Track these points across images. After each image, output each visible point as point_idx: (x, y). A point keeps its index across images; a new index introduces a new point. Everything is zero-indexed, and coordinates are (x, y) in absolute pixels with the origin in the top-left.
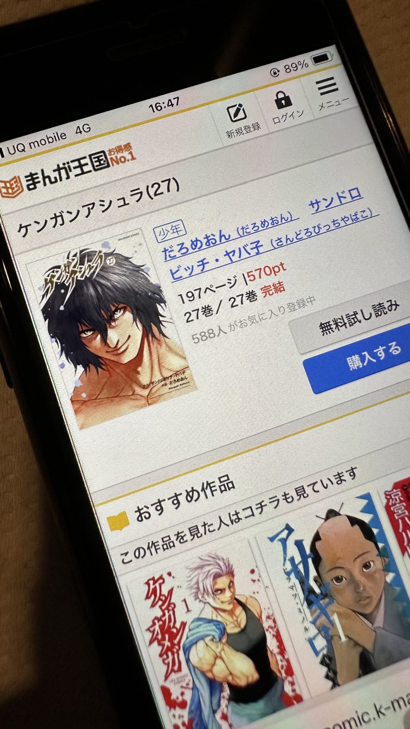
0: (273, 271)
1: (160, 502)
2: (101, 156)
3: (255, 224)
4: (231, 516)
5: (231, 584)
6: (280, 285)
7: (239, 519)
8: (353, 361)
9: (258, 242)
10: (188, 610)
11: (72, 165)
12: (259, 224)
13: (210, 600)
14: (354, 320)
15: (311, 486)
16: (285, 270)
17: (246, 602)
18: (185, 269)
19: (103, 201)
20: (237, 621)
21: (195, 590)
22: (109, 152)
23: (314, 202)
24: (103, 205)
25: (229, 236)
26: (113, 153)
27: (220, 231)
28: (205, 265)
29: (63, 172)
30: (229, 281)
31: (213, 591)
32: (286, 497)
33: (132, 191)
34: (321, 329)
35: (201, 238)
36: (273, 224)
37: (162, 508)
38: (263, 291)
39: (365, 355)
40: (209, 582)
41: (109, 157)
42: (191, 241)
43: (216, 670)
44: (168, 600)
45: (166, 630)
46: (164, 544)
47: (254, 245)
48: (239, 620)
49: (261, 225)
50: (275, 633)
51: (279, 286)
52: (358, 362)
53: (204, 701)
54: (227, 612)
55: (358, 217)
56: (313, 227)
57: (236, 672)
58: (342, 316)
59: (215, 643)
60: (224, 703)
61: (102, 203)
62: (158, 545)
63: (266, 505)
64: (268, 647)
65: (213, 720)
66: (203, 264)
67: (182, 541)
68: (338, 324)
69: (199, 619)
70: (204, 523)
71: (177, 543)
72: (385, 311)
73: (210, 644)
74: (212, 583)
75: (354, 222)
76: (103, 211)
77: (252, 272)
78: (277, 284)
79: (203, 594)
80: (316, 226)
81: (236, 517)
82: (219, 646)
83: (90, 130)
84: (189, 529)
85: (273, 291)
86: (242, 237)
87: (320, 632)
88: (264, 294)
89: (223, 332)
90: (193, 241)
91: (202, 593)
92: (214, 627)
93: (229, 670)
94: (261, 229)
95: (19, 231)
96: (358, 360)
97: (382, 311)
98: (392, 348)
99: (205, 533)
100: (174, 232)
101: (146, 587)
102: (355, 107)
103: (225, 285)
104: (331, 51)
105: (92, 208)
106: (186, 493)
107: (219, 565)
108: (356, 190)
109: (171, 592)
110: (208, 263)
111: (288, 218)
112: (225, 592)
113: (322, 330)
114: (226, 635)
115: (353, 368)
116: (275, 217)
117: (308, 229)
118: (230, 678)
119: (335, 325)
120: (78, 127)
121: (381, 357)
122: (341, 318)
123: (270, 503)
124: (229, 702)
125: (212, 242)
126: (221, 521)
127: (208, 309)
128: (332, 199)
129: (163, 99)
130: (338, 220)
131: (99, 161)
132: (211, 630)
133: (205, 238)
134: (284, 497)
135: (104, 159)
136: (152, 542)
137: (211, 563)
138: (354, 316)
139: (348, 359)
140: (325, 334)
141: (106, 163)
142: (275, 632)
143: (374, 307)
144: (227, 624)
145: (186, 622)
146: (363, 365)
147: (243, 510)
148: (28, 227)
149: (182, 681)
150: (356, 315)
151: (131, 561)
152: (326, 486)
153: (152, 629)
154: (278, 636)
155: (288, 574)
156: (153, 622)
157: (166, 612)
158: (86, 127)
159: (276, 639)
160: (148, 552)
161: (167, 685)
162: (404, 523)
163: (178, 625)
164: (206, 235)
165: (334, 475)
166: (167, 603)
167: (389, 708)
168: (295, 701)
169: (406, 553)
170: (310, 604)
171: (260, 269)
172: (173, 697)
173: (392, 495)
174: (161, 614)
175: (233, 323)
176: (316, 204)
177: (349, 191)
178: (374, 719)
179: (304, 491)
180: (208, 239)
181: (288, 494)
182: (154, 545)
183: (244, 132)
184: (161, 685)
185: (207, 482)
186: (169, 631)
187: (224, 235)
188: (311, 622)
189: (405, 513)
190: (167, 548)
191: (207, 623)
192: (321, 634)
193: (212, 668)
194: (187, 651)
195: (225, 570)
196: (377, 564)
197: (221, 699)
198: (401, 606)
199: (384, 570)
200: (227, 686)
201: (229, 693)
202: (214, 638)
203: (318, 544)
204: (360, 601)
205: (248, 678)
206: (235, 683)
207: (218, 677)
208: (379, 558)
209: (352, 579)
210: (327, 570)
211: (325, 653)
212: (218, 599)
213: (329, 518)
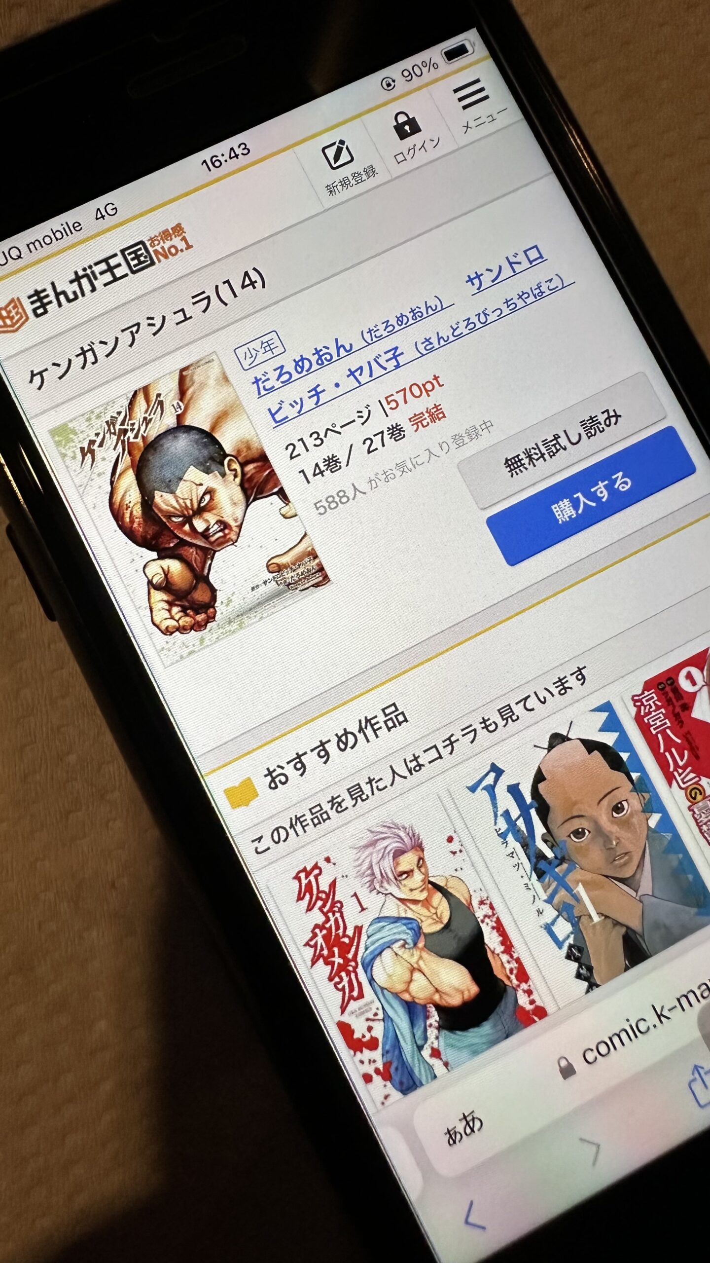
0: (425, 389)
1: (299, 756)
2: (140, 249)
3: (388, 321)
4: (408, 763)
5: (421, 861)
6: (438, 410)
7: (420, 766)
8: (561, 509)
9: (396, 348)
10: (363, 909)
11: (97, 269)
12: (393, 321)
13: (393, 889)
14: (556, 448)
15: (522, 703)
16: (443, 385)
17: (446, 885)
18: (291, 404)
19: (152, 318)
20: (436, 913)
21: (368, 879)
22: (150, 242)
23: (473, 275)
24: (153, 325)
25: (351, 345)
26: (156, 243)
27: (336, 340)
28: (320, 395)
29: (84, 281)
30: (360, 414)
31: (396, 875)
32: (485, 724)
33: (193, 297)
34: (507, 467)
35: (309, 354)
36: (414, 318)
37: (304, 766)
38: (412, 423)
40: (387, 864)
41: (151, 250)
42: (294, 360)
43: (413, 987)
44: (331, 897)
45: (332, 941)
46: (314, 818)
47: (390, 355)
48: (439, 914)
49: (397, 323)
50: (495, 925)
51: (435, 412)
52: (570, 510)
53: (401, 1033)
54: (420, 905)
55: (543, 289)
56: (476, 315)
57: (444, 988)
58: (536, 444)
59: (407, 950)
60: (432, 1033)
61: (151, 322)
62: (305, 820)
63: (458, 740)
64: (487, 945)
65: (419, 1060)
66: (317, 394)
67: (339, 809)
68: (533, 456)
69: (379, 919)
71: (332, 813)
72: (600, 427)
73: (400, 952)
74: (392, 863)
75: (538, 298)
76: (154, 334)
77: (392, 395)
78: (433, 408)
79: (382, 882)
80: (481, 312)
81: (415, 763)
82: (415, 952)
83: (117, 211)
84: (348, 790)
85: (428, 420)
86: (370, 344)
88: (415, 426)
89: (360, 492)
90: (297, 360)
91: (379, 880)
92: (405, 927)
93: (434, 986)
94: (397, 328)
95: (31, 382)
96: (568, 507)
97: (596, 428)
98: (618, 482)
99: (373, 794)
100: (266, 352)
101: (297, 882)
102: (518, 121)
103: (354, 421)
104: (471, 38)
105: (137, 332)
106: (336, 739)
107: (401, 838)
108: (535, 249)
109: (333, 885)
110: (324, 391)
111: (436, 306)
112: (413, 875)
113: (509, 470)
114: (422, 938)
115: (563, 519)
116: (417, 307)
117: (469, 319)
118: (437, 997)
119: (528, 459)
120: (98, 209)
121: (604, 497)
122: (535, 447)
123: (463, 735)
124: (439, 1031)
125: (326, 359)
126: (394, 772)
127: (333, 461)
128: (500, 267)
129: (221, 149)
130: (512, 299)
131: (137, 257)
132: (399, 933)
133: (314, 354)
134: (483, 725)
135: (145, 254)
136: (296, 816)
137: (386, 835)
138: (555, 442)
139: (553, 507)
140: (515, 475)
141: (148, 259)
142: (495, 922)
143: (583, 423)
144: (422, 921)
145: (362, 926)
146: (577, 513)
147: (425, 751)
148: (44, 373)
149: (367, 1011)
150: (559, 440)
151: (269, 849)
152: (543, 700)
153: (312, 943)
154: (499, 928)
155: (503, 836)
156: (313, 931)
157: (330, 915)
158: (109, 208)
159: (497, 931)
160: (291, 832)
161: (346, 1018)
162: (666, 738)
163: (350, 933)
164: (316, 349)
165: (554, 684)
166: (330, 901)
167: (675, 1007)
168: (536, 1016)
169: (674, 782)
170: (540, 875)
171: (404, 390)
172: (357, 1035)
173: (644, 700)
174: (323, 918)
175: (373, 477)
176: (477, 279)
177: (525, 252)
178: (655, 1026)
179: (512, 711)
180: (319, 355)
181: (489, 719)
182: (299, 821)
183: (353, 182)
184: (336, 1020)
185: (366, 718)
186: (338, 942)
187: (343, 346)
188: (545, 901)
189: (665, 723)
190: (320, 823)
191: (393, 923)
192: (562, 916)
193: (409, 986)
194: (368, 966)
195: (410, 843)
196: (633, 803)
197: (428, 1028)
198: (674, 859)
199: (644, 811)
200: (434, 1009)
201: (438, 1019)
202: (406, 943)
203: (541, 786)
204: (615, 860)
205: (463, 993)
206: (443, 1003)
207: (418, 999)
208: (636, 793)
209: (599, 831)
210: (560, 823)
211: (572, 942)
212: (405, 886)
213: (554, 747)
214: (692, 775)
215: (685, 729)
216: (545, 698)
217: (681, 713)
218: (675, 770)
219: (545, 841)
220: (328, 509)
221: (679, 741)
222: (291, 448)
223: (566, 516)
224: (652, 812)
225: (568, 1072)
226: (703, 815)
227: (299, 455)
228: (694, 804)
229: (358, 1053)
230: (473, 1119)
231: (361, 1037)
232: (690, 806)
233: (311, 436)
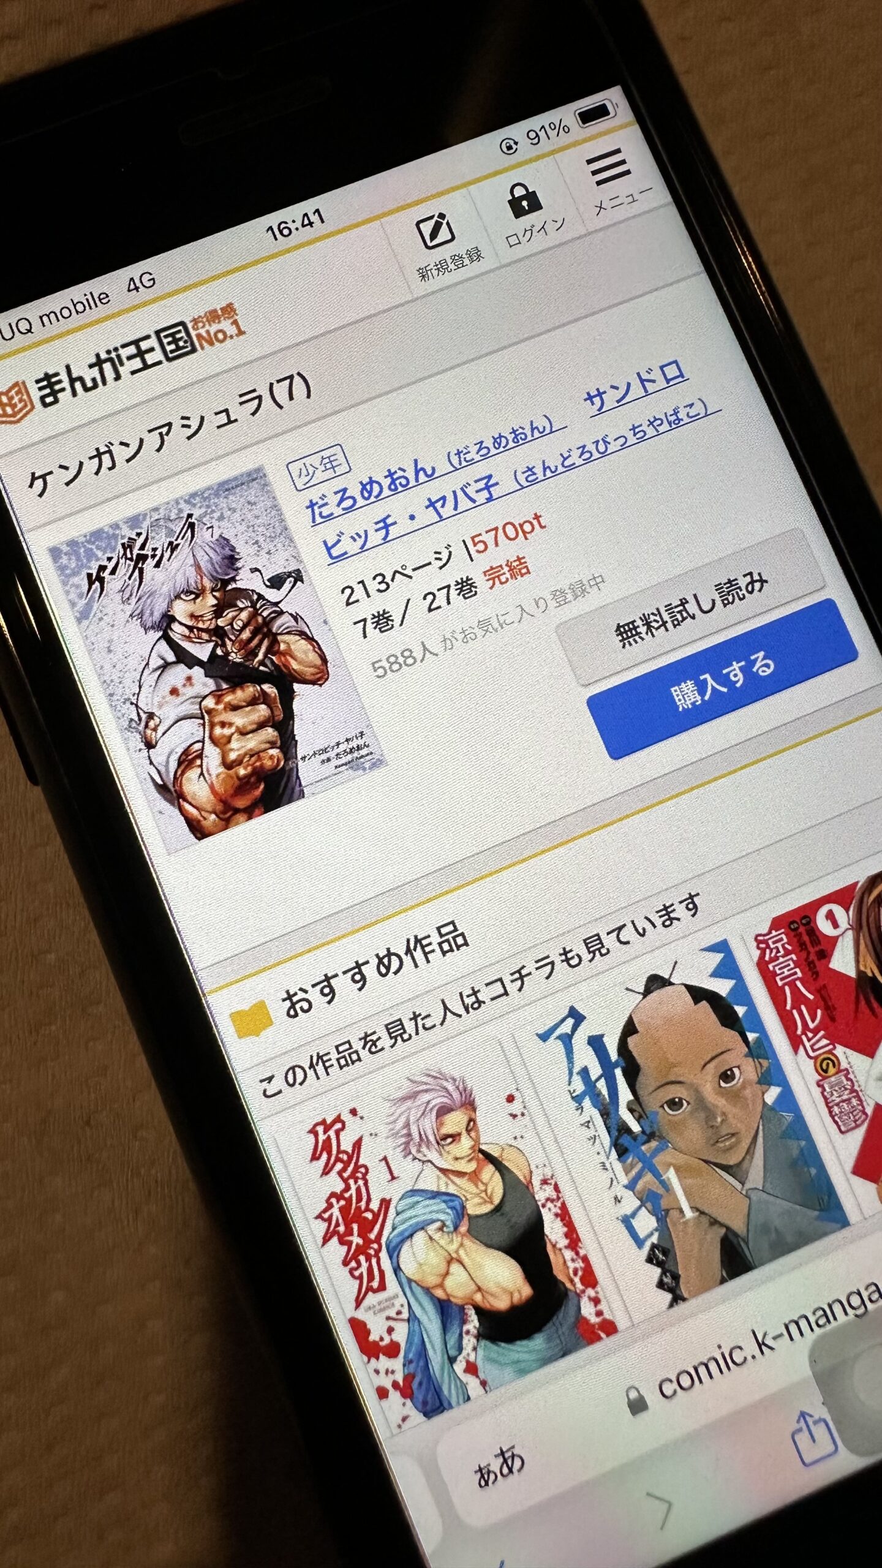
0: (521, 531)
1: (327, 979)
2: (179, 331)
3: (482, 442)
4: (465, 997)
5: (472, 1123)
7: (480, 1003)
8: (683, 693)
9: (490, 477)
10: (393, 1178)
11: (124, 353)
12: (489, 443)
13: (433, 1155)
14: (682, 615)
15: (615, 934)
16: (545, 527)
17: (501, 1156)
18: (352, 537)
19: (188, 418)
20: (486, 1191)
21: (403, 1140)
22: (193, 323)
23: (593, 393)
24: (189, 427)
25: (433, 469)
26: (200, 325)
27: (416, 461)
28: (390, 528)
29: (107, 367)
30: (438, 556)
31: (438, 1138)
32: (566, 956)
33: (241, 396)
34: (618, 635)
35: (379, 477)
36: (515, 440)
37: (332, 991)
39: (705, 680)
40: (428, 1124)
41: (193, 333)
42: (361, 483)
43: (449, 1283)
44: (355, 1159)
45: (351, 1215)
46: (341, 1058)
47: (482, 484)
48: (489, 1191)
49: (494, 445)
50: (559, 1211)
52: (693, 695)
53: (431, 1342)
54: (467, 1177)
55: (680, 416)
56: (594, 443)
57: (489, 1285)
58: (658, 609)
59: (446, 1236)
60: (469, 1342)
61: (186, 422)
62: (330, 1060)
63: (530, 974)
64: (547, 1238)
65: (450, 1377)
66: (386, 527)
67: (374, 1049)
68: (652, 624)
69: (414, 1192)
70: (414, 1013)
71: (364, 1054)
72: (740, 593)
73: (437, 1236)
74: (434, 1123)
75: (674, 426)
76: (189, 438)
77: (480, 535)
79: (420, 1145)
80: (600, 439)
81: (473, 999)
82: (455, 1239)
83: (154, 283)
84: (387, 1026)
86: (457, 469)
87: (643, 1204)
89: (431, 653)
90: (364, 483)
91: (417, 1144)
92: (443, 1206)
94: (493, 451)
95: (31, 486)
96: (692, 691)
97: (735, 595)
98: (758, 664)
99: (417, 1033)
100: (326, 469)
101: (312, 1136)
102: (665, 204)
103: (430, 564)
104: (613, 97)
105: (168, 433)
106: (376, 961)
107: (447, 1091)
108: (675, 365)
109: (358, 1144)
110: (395, 523)
111: (545, 428)
112: (460, 1140)
113: (621, 638)
114: (466, 1219)
115: (684, 705)
116: (521, 428)
117: (584, 447)
118: (478, 1297)
119: (646, 627)
120: (132, 279)
121: (737, 682)
122: (657, 613)
123: (537, 969)
124: (478, 1340)
125: (400, 484)
126: (446, 1008)
128: (629, 385)
129: (292, 213)
130: (641, 425)
131: (175, 341)
132: (437, 1212)
133: (386, 477)
134: (563, 957)
135: (186, 338)
136: (318, 1054)
137: (429, 1087)
138: (681, 608)
139: (673, 690)
140: (627, 645)
141: (188, 344)
142: (560, 1208)
143: (718, 587)
144: (467, 1200)
145: (390, 1200)
146: (702, 700)
147: (487, 985)
148: (47, 477)
149: (388, 1307)
150: (686, 606)
151: (280, 1092)
152: (641, 931)
153: (326, 1216)
154: (564, 1215)
155: (578, 1099)
156: (328, 1201)
157: (351, 1182)
158: (146, 278)
159: (562, 1220)
160: (310, 1073)
161: (360, 1315)
162: (795, 991)
163: (375, 1205)
164: (389, 471)
165: (658, 912)
166: (352, 1165)
167: (781, 1335)
168: (604, 1332)
169: (801, 1049)
170: (622, 1152)
171: (496, 529)
172: (374, 1337)
173: (770, 942)
174: (342, 1186)
175: (448, 636)
176: (598, 398)
177: (662, 368)
178: (754, 1357)
179: (601, 943)
180: (392, 478)
181: (571, 951)
182: (322, 1060)
183: (452, 266)
184: (349, 1316)
185: (416, 937)
186: (358, 1217)
187: (422, 469)
188: (626, 1187)
189: (795, 973)
190: (347, 1065)
191: (430, 1198)
192: (646, 1208)
193: (443, 1280)
194: (394, 1251)
195: (459, 1098)
196: (747, 1071)
197: (464, 1335)
198: (795, 1147)
199: (759, 1082)
200: (473, 1312)
201: (477, 1325)
202: (444, 1225)
203: (631, 1041)
204: (717, 1142)
205: (511, 1294)
206: (488, 1306)
207: (454, 1297)
208: (750, 1060)
209: (701, 1104)
210: (651, 1089)
211: (656, 1242)
212: (448, 1152)
213: (652, 992)
214: (825, 1042)
215: (820, 982)
216: (644, 930)
217: (817, 963)
218: (804, 1033)
219: (631, 1110)
220: (388, 671)
221: (811, 997)
222: (348, 591)
223: (688, 702)
224: (770, 1084)
225: (638, 1406)
226: (834, 1093)
227: (357, 601)
228: (824, 1078)
229: (373, 1360)
230: (513, 1456)
231: (377, 1339)
232: (821, 1081)
233: (374, 578)
